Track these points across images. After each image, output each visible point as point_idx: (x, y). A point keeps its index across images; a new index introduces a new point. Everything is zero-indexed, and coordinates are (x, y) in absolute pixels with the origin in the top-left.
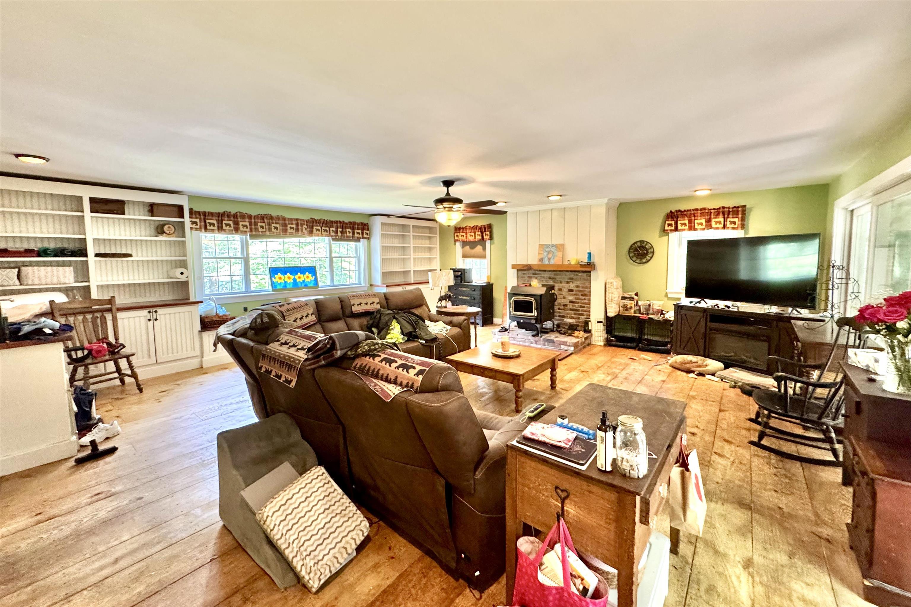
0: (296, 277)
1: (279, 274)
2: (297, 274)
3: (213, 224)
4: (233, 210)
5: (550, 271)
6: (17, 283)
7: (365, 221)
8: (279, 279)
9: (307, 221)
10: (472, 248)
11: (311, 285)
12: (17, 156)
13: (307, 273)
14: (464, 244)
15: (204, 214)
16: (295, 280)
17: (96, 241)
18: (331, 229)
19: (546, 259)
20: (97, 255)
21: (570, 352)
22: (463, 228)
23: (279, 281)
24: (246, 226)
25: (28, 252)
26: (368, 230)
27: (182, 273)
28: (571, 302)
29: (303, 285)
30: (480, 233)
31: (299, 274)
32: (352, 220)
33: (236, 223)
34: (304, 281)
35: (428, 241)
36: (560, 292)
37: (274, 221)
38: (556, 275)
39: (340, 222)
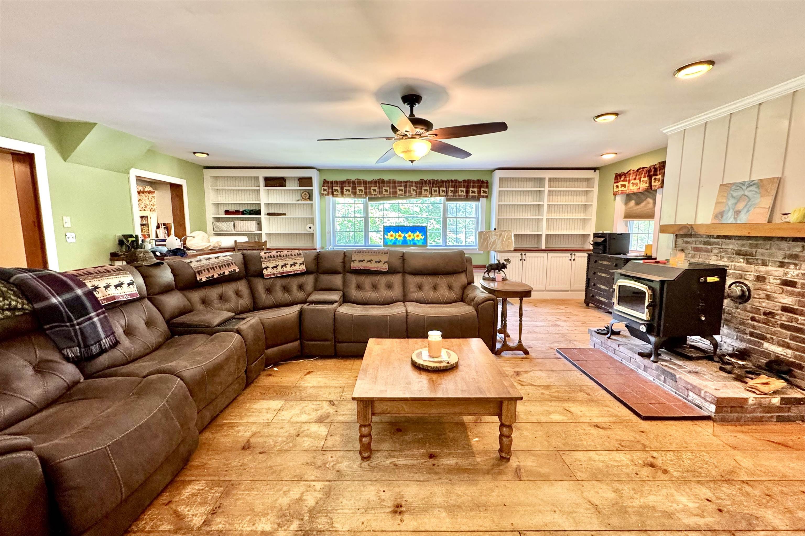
0: (407, 235)
1: (392, 232)
2: (408, 232)
3: (337, 190)
4: (353, 178)
5: (740, 238)
6: (233, 230)
7: (484, 178)
8: (391, 237)
9: (417, 183)
10: (638, 202)
11: (420, 243)
12: (195, 153)
13: (418, 233)
14: (629, 197)
15: (332, 182)
16: (405, 237)
17: (268, 205)
18: (441, 189)
20: (269, 214)
21: (706, 414)
22: (625, 175)
23: (391, 238)
24: (361, 190)
25: (237, 212)
26: (487, 187)
27: (310, 228)
28: (785, 309)
29: (412, 244)
30: (646, 179)
31: (410, 233)
32: (466, 178)
33: (355, 188)
34: (413, 239)
35: (584, 198)
36: (759, 285)
37: (386, 185)
38: (757, 246)
39: (452, 181)
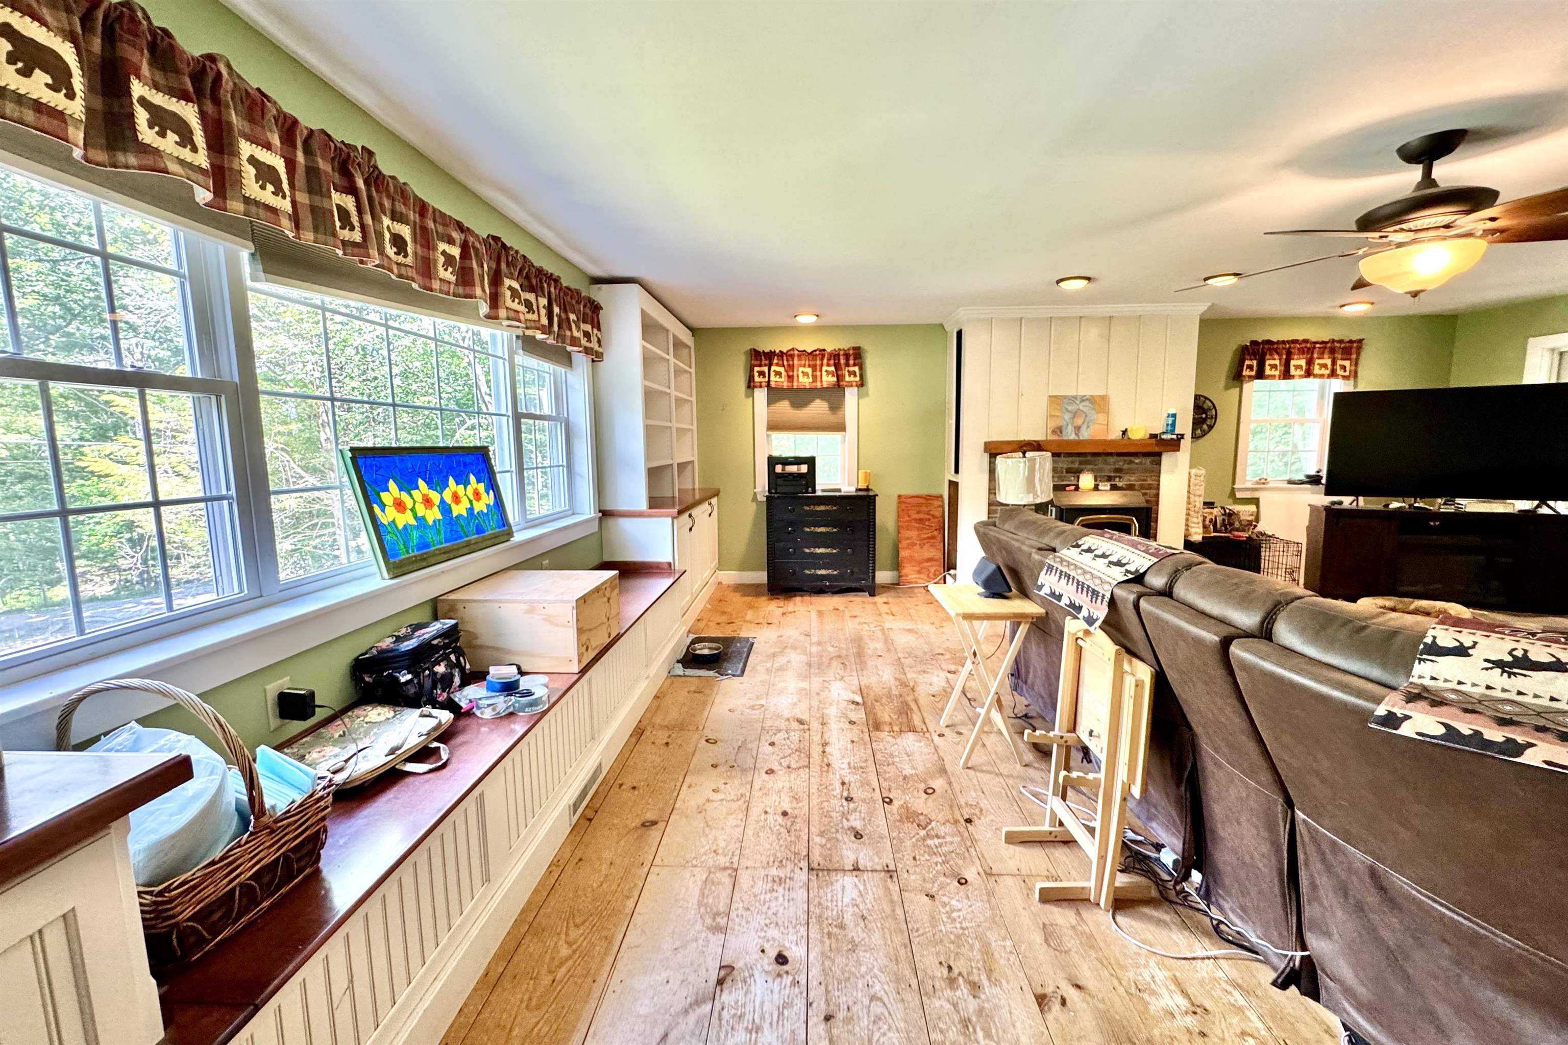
0: (447, 496)
10: (796, 405)
11: (492, 528)
13: (471, 477)
14: (780, 394)
18: (541, 301)
19: (1070, 428)
22: (780, 355)
26: (599, 327)
30: (832, 369)
31: (451, 480)
39: (555, 281)
